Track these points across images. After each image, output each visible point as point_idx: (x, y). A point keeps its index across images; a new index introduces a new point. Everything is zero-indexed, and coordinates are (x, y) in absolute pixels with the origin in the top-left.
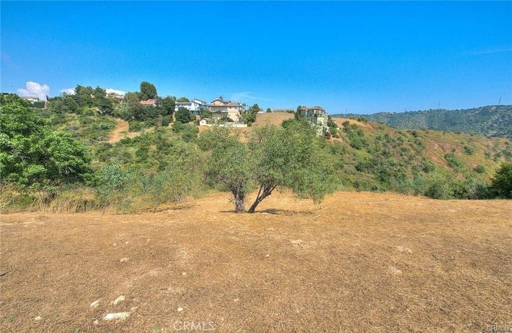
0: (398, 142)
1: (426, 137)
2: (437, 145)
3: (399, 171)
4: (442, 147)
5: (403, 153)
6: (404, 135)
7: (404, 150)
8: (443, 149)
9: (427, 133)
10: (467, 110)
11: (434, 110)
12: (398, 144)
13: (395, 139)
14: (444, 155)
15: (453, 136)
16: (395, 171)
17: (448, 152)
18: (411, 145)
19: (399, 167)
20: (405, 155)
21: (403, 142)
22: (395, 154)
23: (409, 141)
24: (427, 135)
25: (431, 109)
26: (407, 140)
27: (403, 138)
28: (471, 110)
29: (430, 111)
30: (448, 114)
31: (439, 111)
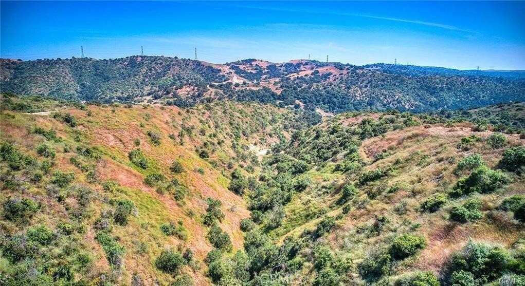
0: (41, 161)
1: (90, 124)
2: (112, 138)
3: (68, 252)
4: (121, 141)
5: (63, 193)
6: (51, 136)
7: (62, 182)
8: (124, 143)
9: (89, 115)
10: (116, 60)
11: (78, 59)
12: (43, 168)
13: (32, 154)
14: (127, 154)
15: (125, 113)
16: (60, 256)
17: (131, 147)
18: (72, 161)
19: (64, 241)
20: (68, 196)
21: (54, 156)
22: (45, 203)
23: (66, 151)
24: (90, 118)
25: (73, 57)
26: (62, 150)
27: (50, 145)
28: (119, 60)
29: (74, 60)
30: (96, 64)
31: (85, 60)
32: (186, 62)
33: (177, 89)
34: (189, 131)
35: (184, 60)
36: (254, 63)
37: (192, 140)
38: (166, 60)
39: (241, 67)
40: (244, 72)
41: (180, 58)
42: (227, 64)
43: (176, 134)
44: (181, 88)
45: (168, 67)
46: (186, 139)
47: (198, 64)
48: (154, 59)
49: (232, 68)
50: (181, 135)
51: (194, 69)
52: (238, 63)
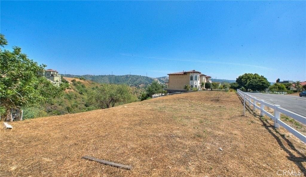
10: (122, 76)
29: (109, 76)
30: (116, 77)
31: (113, 76)
32: (144, 77)
33: (139, 85)
34: (136, 92)
35: (143, 76)
36: (166, 78)
37: (137, 94)
38: (137, 76)
39: (161, 79)
40: (162, 81)
41: (141, 76)
42: (157, 78)
43: (133, 92)
44: (140, 84)
45: (138, 78)
46: (135, 94)
47: (147, 78)
48: (134, 76)
49: (158, 79)
50: (134, 93)
51: (146, 79)
52: (161, 78)
